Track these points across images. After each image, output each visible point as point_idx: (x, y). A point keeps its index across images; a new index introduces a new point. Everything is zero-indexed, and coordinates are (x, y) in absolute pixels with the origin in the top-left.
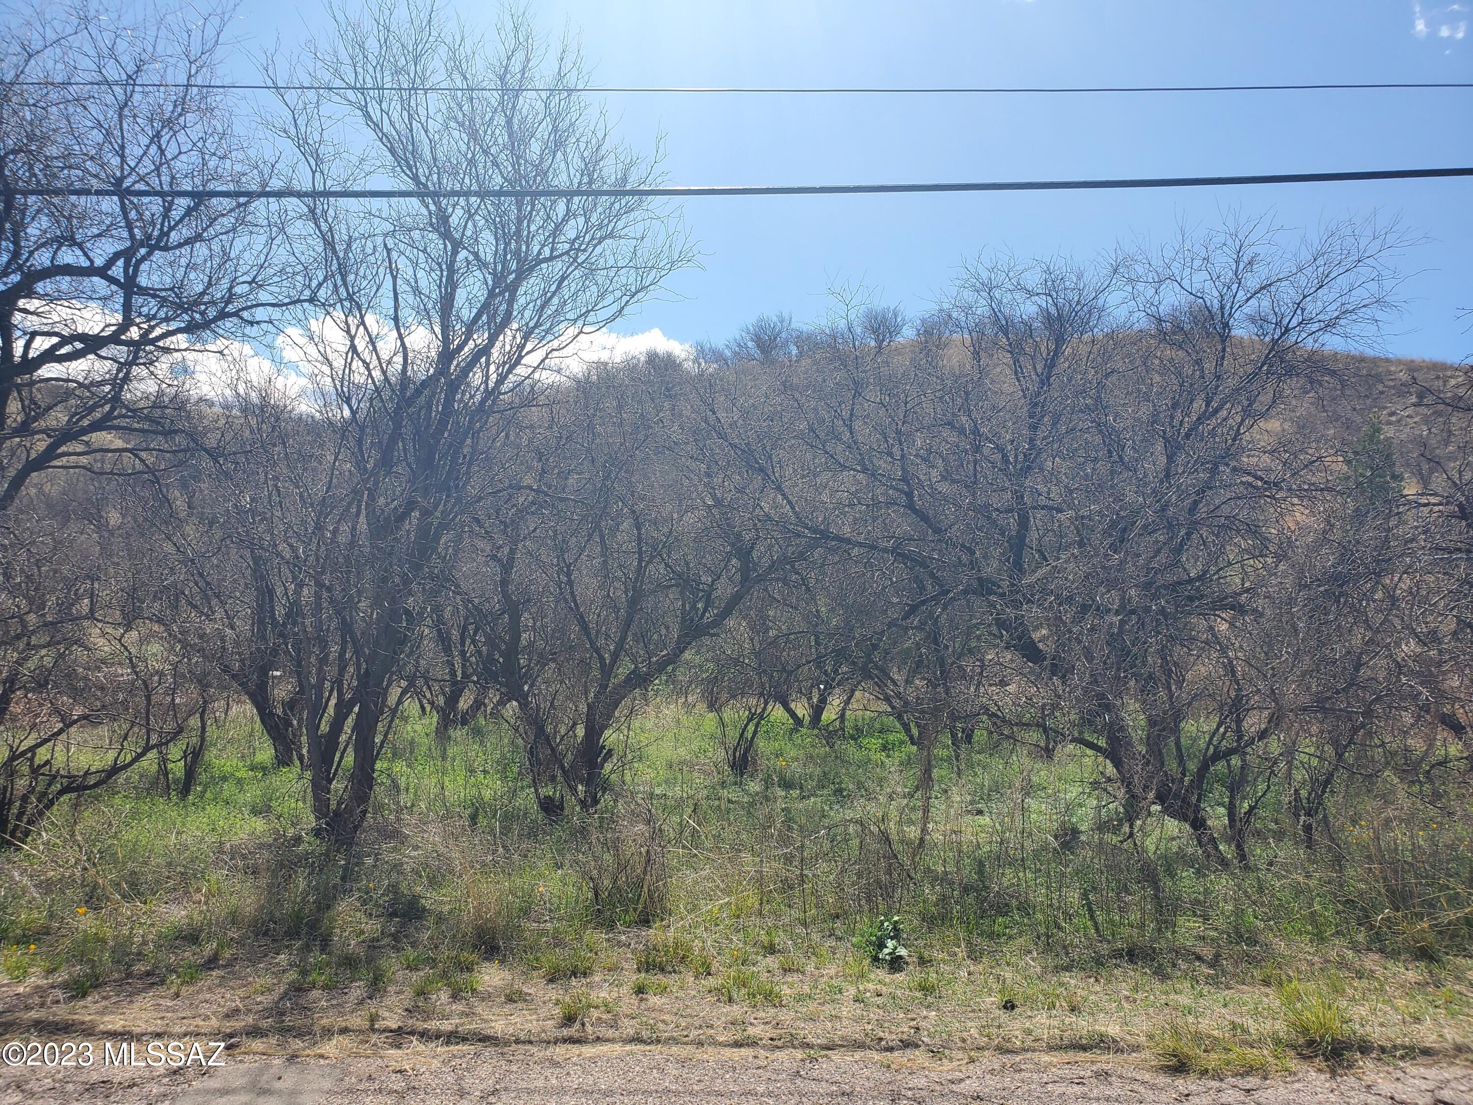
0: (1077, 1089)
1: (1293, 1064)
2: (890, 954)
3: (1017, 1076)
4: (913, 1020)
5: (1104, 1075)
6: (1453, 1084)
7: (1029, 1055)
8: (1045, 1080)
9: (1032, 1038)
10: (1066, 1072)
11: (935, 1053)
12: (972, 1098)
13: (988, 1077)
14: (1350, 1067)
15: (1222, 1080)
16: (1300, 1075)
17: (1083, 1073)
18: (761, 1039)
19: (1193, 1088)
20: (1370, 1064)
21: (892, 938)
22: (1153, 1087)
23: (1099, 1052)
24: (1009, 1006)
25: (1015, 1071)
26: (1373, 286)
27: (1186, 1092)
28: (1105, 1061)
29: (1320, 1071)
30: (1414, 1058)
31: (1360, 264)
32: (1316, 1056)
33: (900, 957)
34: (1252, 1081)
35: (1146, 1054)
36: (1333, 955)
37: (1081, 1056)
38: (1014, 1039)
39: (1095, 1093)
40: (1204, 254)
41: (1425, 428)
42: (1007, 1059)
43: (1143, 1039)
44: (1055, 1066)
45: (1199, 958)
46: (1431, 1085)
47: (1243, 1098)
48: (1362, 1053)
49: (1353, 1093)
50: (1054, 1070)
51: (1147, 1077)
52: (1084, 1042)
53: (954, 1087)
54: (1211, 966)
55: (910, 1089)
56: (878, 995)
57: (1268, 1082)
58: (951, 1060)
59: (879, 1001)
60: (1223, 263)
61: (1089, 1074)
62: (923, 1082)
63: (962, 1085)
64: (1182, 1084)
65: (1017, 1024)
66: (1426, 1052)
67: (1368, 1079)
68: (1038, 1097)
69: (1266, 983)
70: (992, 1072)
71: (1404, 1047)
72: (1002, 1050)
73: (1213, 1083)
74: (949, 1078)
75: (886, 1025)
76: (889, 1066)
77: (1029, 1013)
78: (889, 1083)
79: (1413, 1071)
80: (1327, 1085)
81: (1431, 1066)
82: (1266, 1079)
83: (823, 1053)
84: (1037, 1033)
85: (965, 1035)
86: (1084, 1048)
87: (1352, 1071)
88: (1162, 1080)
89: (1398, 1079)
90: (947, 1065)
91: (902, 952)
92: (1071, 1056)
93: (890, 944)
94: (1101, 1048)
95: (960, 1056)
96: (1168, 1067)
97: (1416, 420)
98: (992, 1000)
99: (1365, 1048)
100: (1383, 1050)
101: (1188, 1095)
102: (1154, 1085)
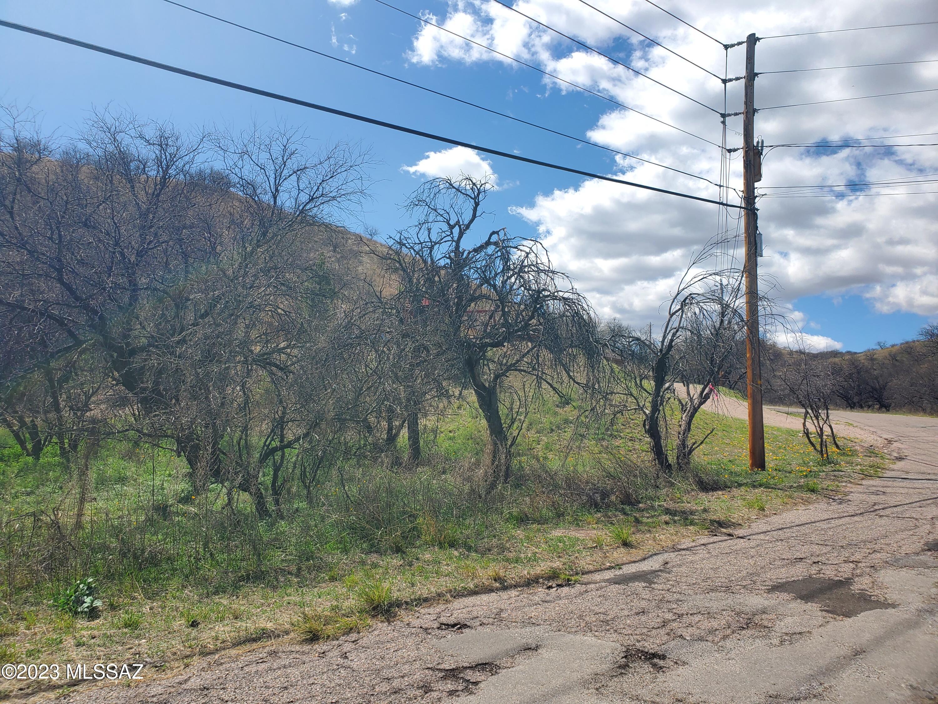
0: (263, 665)
1: (369, 621)
2: (87, 607)
3: (221, 668)
4: (131, 648)
5: (274, 654)
6: (443, 614)
7: (223, 652)
8: (241, 666)
9: (220, 641)
10: (252, 657)
11: (159, 668)
12: (200, 689)
13: (203, 673)
14: (395, 616)
15: (338, 639)
16: (374, 626)
17: (261, 655)
18: (11, 691)
19: (325, 648)
20: (403, 612)
21: (88, 595)
22: (303, 653)
23: (265, 640)
24: (194, 624)
25: (218, 665)
26: (358, 182)
27: (322, 651)
28: (271, 645)
29: (382, 622)
30: (421, 605)
31: (351, 168)
32: (378, 615)
33: (96, 607)
34: (354, 636)
35: (292, 635)
36: (357, 559)
37: (255, 645)
38: (208, 645)
39: (275, 666)
40: (267, 142)
41: (337, 265)
42: (209, 658)
43: (287, 626)
44: (242, 656)
45: (290, 573)
46: (434, 617)
47: (354, 646)
48: (398, 607)
49: (403, 629)
50: (242, 658)
51: (298, 648)
52: (254, 636)
53: (184, 686)
54: (297, 576)
55: (153, 696)
56: (93, 638)
57: (361, 634)
58: (172, 669)
59: (97, 641)
60: (277, 150)
61: (265, 655)
62: (160, 690)
63: (189, 683)
64: (319, 647)
65: (204, 635)
66: (426, 600)
67: (406, 620)
68: (244, 677)
69: (333, 579)
70: (203, 669)
71: (416, 600)
72: (204, 653)
73: (334, 642)
74: (177, 681)
75: (113, 657)
76: (129, 686)
77: (210, 626)
78: (135, 696)
79: (422, 611)
80: (390, 628)
81: (430, 606)
82: (359, 633)
83: (72, 689)
84: (222, 637)
85: (174, 650)
86: (255, 640)
87: (397, 618)
88: (306, 648)
89: (418, 617)
90: (169, 674)
91: (98, 603)
92: (248, 647)
93: (88, 600)
94: (265, 638)
95: (176, 665)
96: (307, 639)
97: (333, 259)
98: (179, 623)
99: (399, 604)
100: (406, 603)
101: (323, 653)
102: (303, 652)
